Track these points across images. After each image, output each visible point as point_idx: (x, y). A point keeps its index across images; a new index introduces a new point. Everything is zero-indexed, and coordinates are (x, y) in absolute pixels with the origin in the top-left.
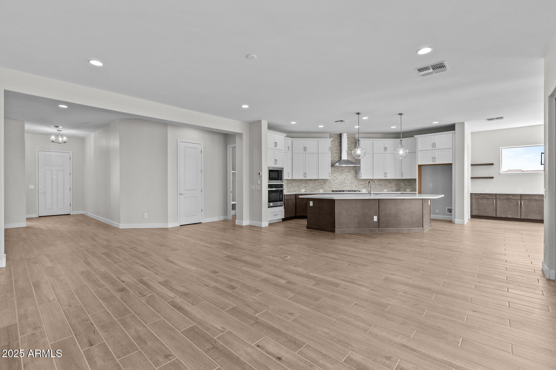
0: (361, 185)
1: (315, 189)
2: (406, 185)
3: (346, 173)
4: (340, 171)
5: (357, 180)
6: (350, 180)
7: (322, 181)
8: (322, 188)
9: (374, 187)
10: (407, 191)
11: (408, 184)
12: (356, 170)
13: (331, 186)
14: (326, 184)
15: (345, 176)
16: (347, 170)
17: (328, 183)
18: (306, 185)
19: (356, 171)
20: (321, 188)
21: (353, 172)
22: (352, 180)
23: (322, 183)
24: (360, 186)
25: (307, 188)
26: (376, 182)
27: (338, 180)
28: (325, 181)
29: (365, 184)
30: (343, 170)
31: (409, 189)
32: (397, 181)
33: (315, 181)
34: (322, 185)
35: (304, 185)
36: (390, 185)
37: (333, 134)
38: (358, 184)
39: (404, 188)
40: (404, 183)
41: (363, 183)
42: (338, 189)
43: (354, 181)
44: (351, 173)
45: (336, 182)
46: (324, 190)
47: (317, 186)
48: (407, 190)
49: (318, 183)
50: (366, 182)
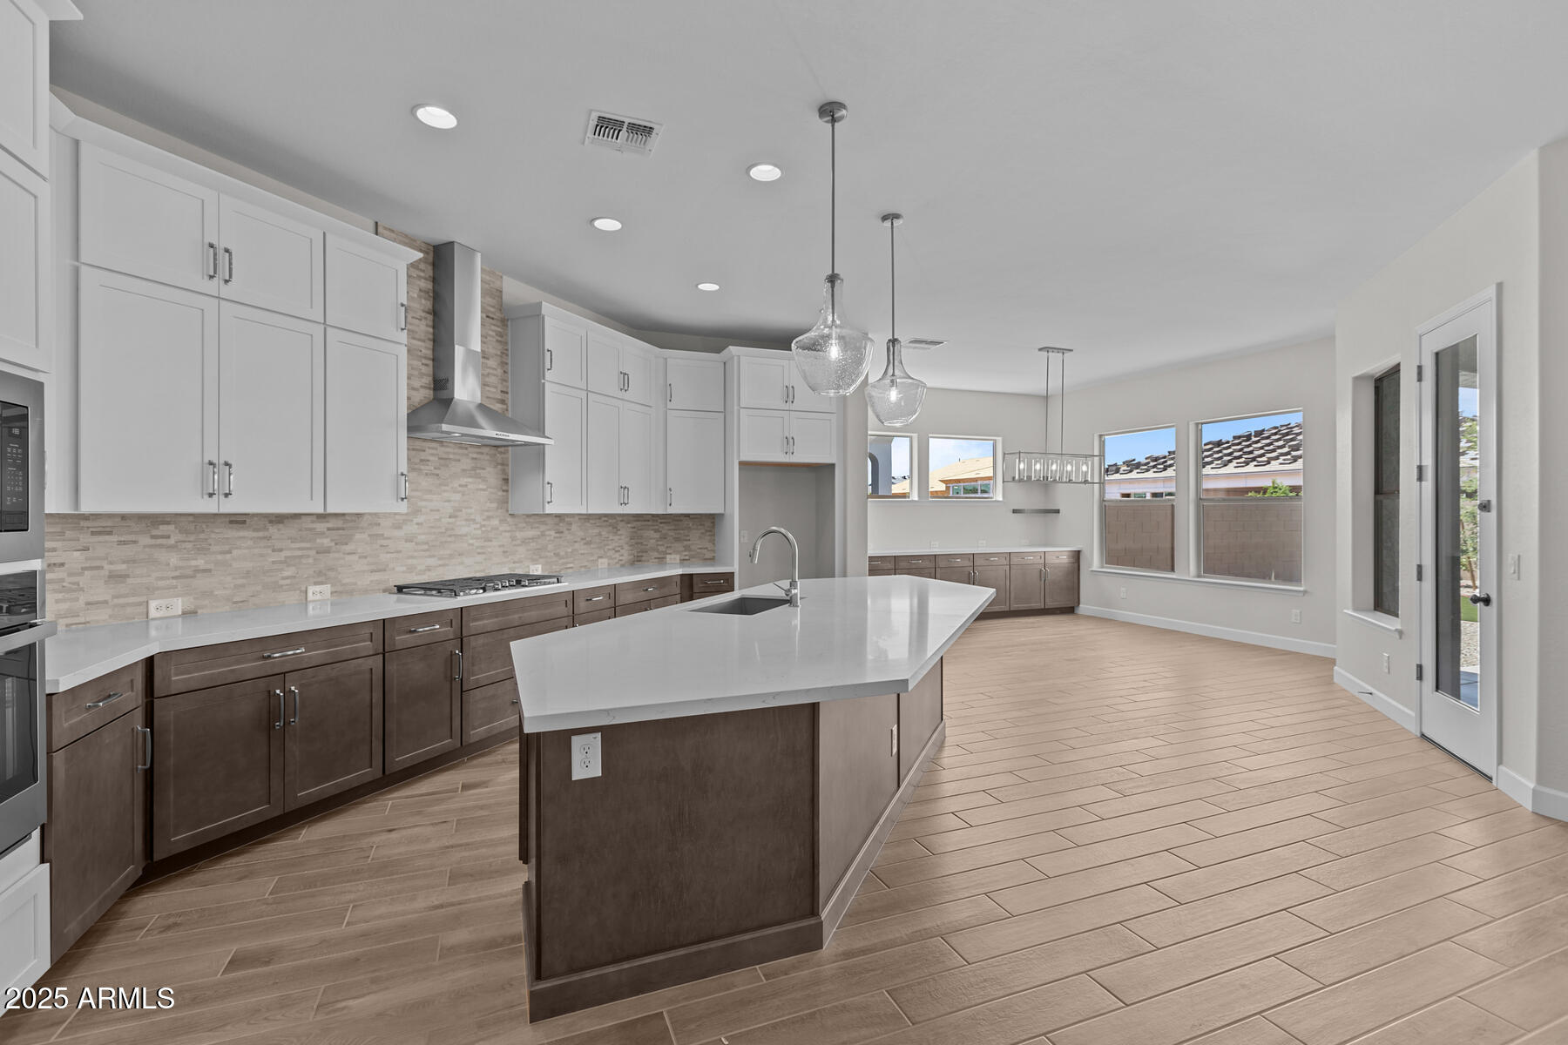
0: (524, 542)
1: (276, 587)
2: (664, 537)
3: (464, 481)
4: (430, 468)
5: (509, 519)
6: (478, 519)
7: (321, 526)
8: (321, 577)
9: (570, 550)
10: (668, 560)
11: (671, 533)
12: (502, 464)
13: (384, 557)
14: (348, 548)
15: (457, 497)
16: (466, 463)
17: (365, 536)
18: (200, 562)
19: (504, 472)
20: (320, 573)
21: (491, 475)
22: (489, 518)
23: (326, 542)
24: (522, 551)
25: (201, 582)
26: (574, 527)
27: (421, 519)
28: (345, 523)
29: (539, 537)
30: (445, 461)
31: (676, 552)
32: (635, 524)
33: (273, 530)
34: (327, 551)
35: (174, 559)
36: (616, 538)
37: (393, 231)
38: (513, 539)
39: (658, 551)
40: (656, 531)
41: (531, 533)
42: (421, 573)
43: (495, 522)
44: (484, 480)
45: (410, 528)
46: (340, 588)
47: (286, 562)
48: (668, 556)
49: (293, 540)
50: (543, 528)
